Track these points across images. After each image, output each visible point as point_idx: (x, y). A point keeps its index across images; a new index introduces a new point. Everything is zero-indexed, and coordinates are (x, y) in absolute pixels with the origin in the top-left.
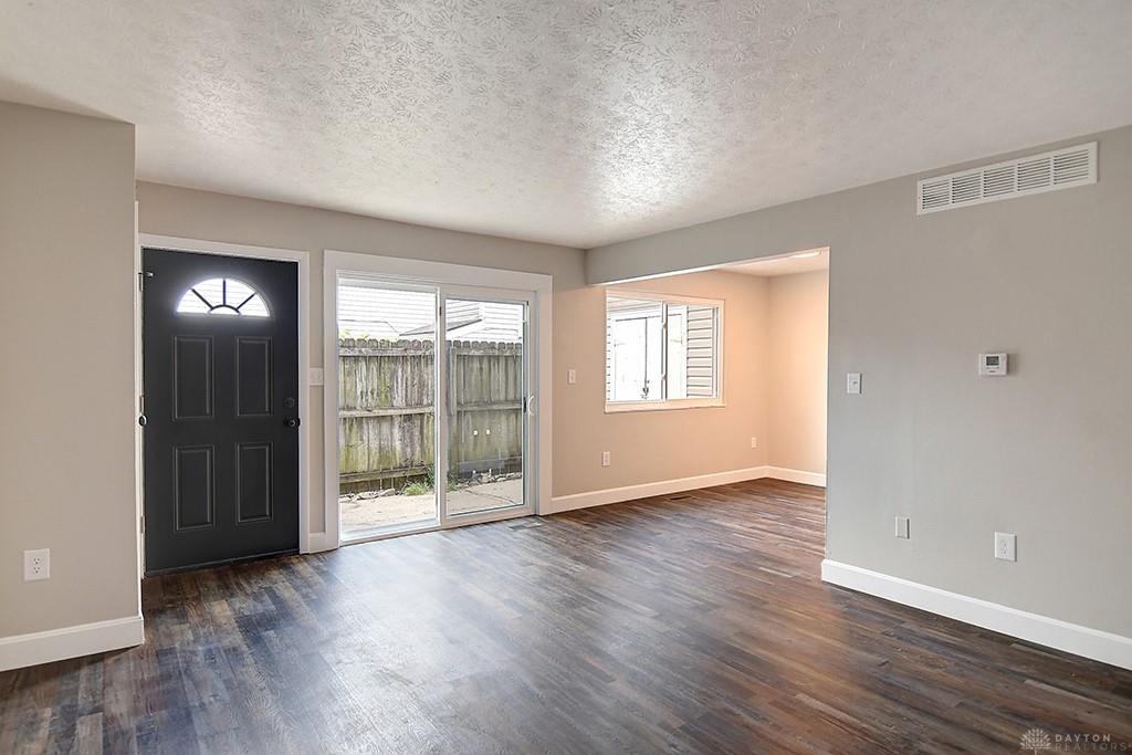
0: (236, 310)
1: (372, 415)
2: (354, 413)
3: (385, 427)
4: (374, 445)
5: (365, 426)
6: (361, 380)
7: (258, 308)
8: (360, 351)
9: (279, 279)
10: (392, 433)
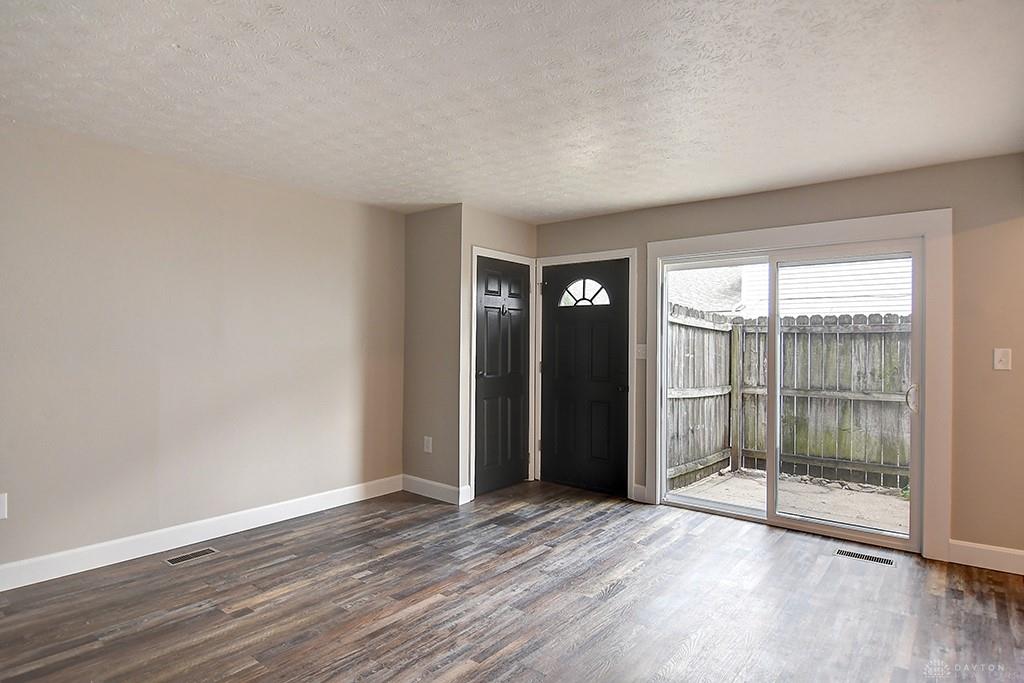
0: (591, 301)
1: (869, 398)
2: (847, 395)
3: (889, 416)
4: (874, 434)
5: (862, 410)
6: (858, 359)
7: (603, 299)
8: (856, 328)
9: (613, 275)
10: (899, 424)
